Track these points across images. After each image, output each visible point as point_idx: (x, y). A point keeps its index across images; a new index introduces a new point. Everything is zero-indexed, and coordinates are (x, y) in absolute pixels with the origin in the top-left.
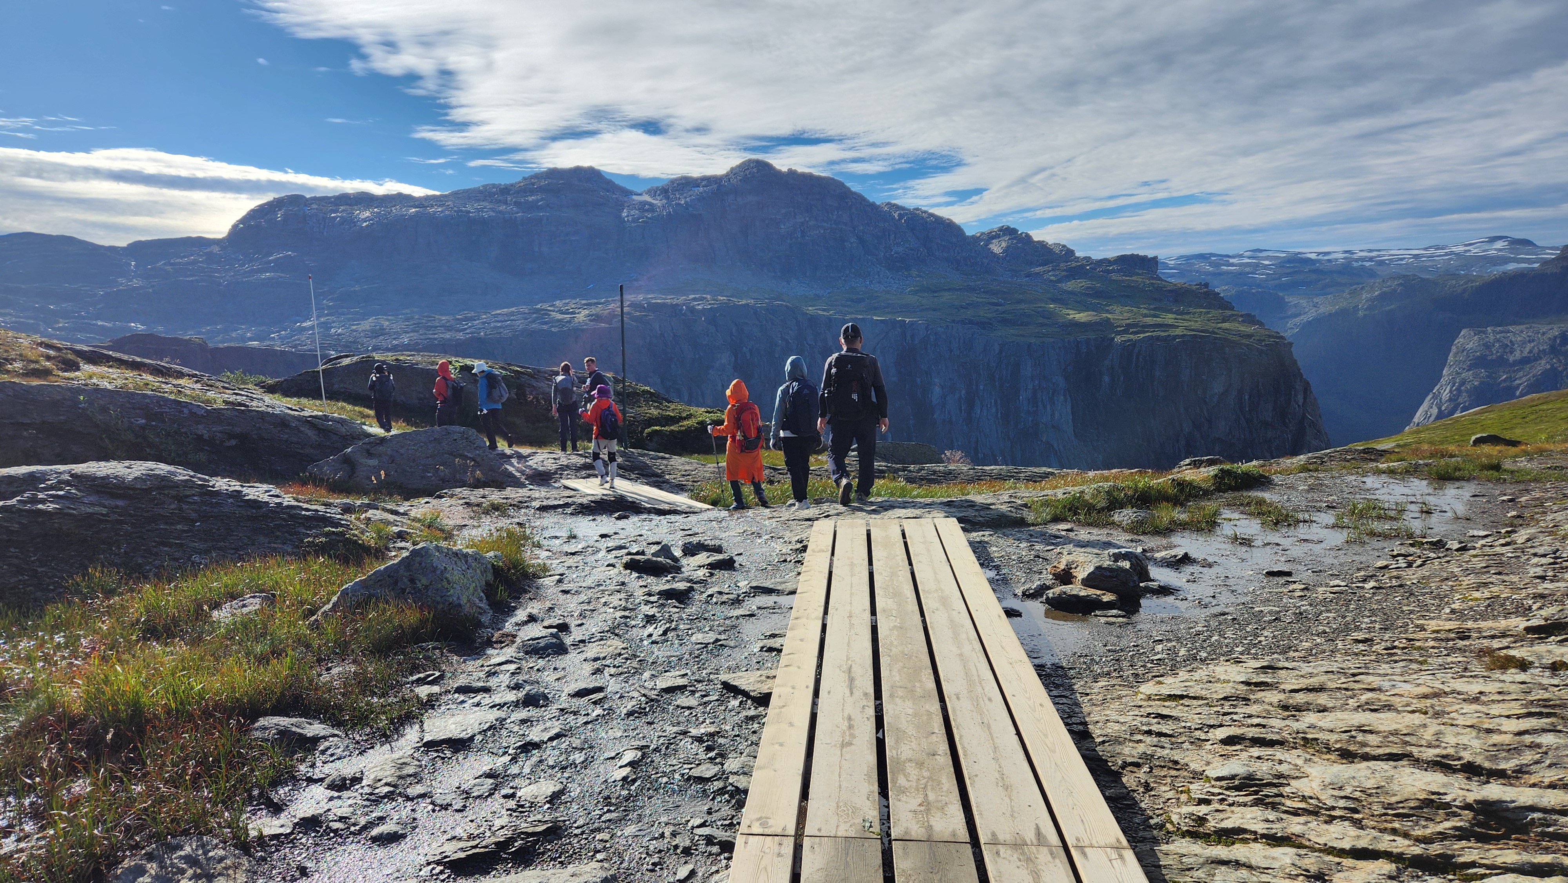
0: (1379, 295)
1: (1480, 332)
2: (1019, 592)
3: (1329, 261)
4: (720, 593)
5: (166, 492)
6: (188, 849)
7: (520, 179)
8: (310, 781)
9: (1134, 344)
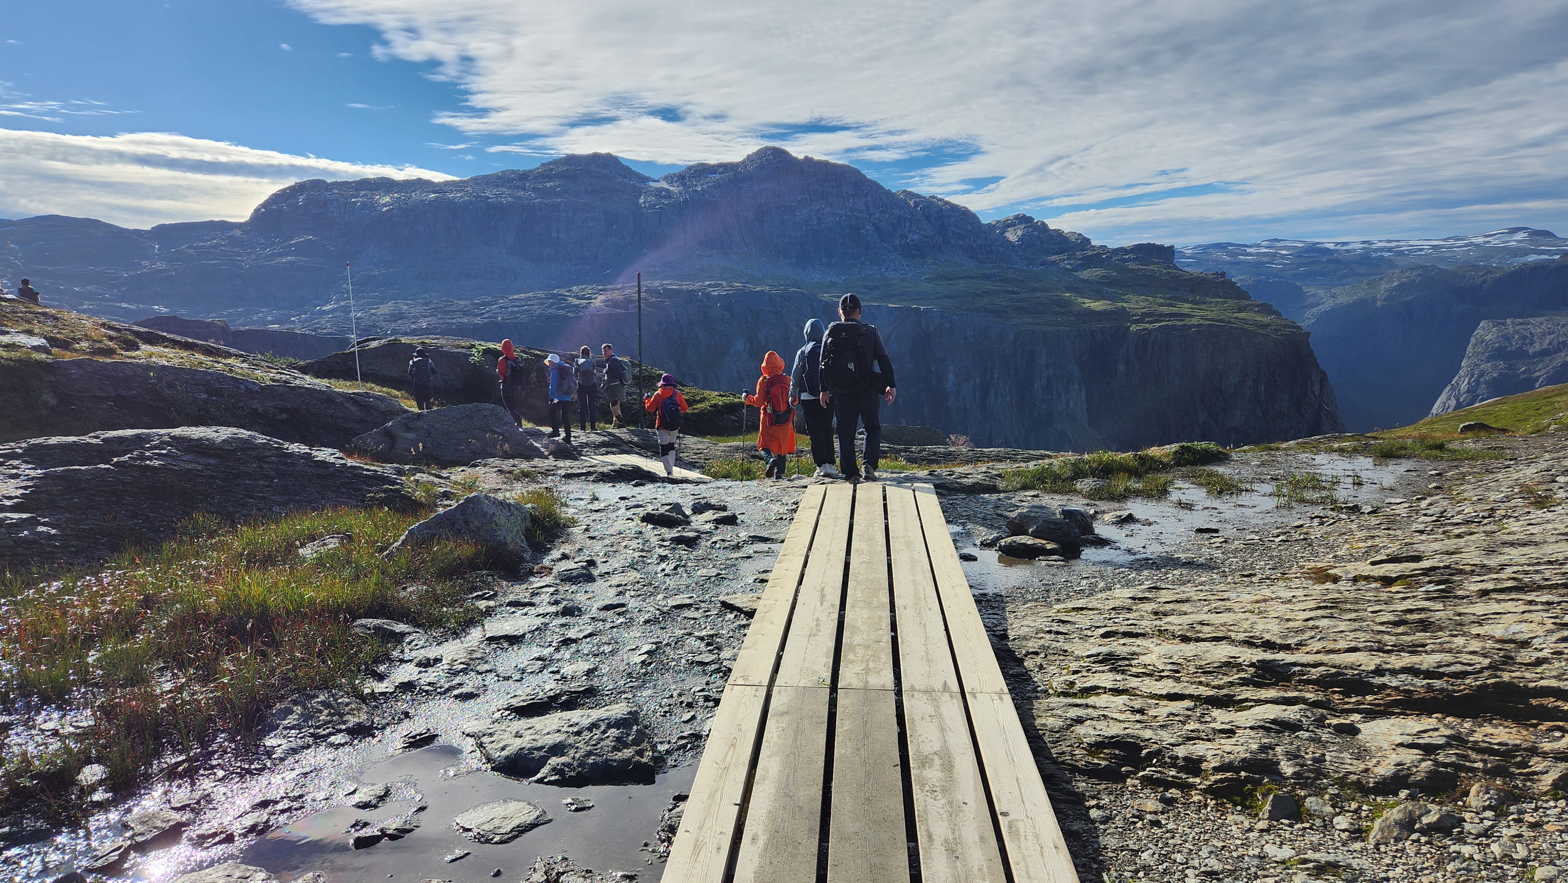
0: (1397, 286)
1: (1499, 324)
2: (978, 542)
3: (1348, 251)
4: (723, 540)
5: (249, 453)
6: (322, 698)
7: (538, 165)
8: (402, 661)
9: (1149, 332)
